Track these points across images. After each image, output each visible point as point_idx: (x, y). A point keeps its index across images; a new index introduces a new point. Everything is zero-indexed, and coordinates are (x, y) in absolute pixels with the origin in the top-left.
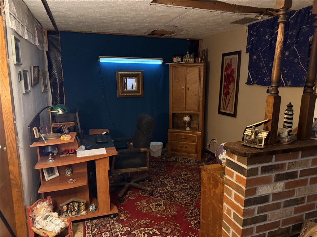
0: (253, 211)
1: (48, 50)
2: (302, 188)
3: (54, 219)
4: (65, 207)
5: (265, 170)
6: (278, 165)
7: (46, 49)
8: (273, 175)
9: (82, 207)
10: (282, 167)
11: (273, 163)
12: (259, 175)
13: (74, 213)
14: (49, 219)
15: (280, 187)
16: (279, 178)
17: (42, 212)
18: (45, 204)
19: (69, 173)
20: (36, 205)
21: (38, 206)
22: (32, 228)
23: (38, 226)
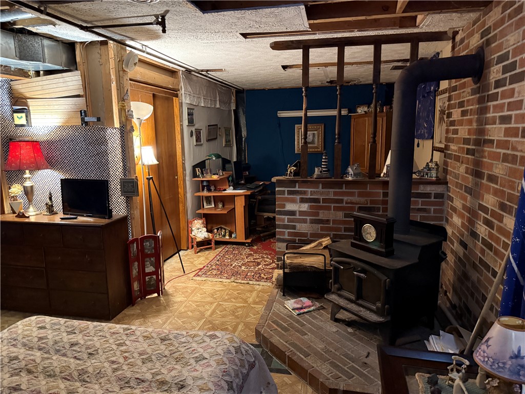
0: (284, 219)
1: (235, 108)
2: (326, 212)
3: (203, 231)
4: (216, 230)
5: (290, 193)
6: (301, 191)
7: (233, 107)
8: (298, 197)
9: (227, 234)
10: (305, 193)
11: (297, 189)
12: (286, 196)
13: (221, 236)
14: (200, 230)
15: (305, 207)
16: (303, 201)
17: (197, 225)
18: (200, 221)
19: (221, 206)
20: (194, 221)
21: (195, 221)
22: (191, 235)
23: (193, 233)
